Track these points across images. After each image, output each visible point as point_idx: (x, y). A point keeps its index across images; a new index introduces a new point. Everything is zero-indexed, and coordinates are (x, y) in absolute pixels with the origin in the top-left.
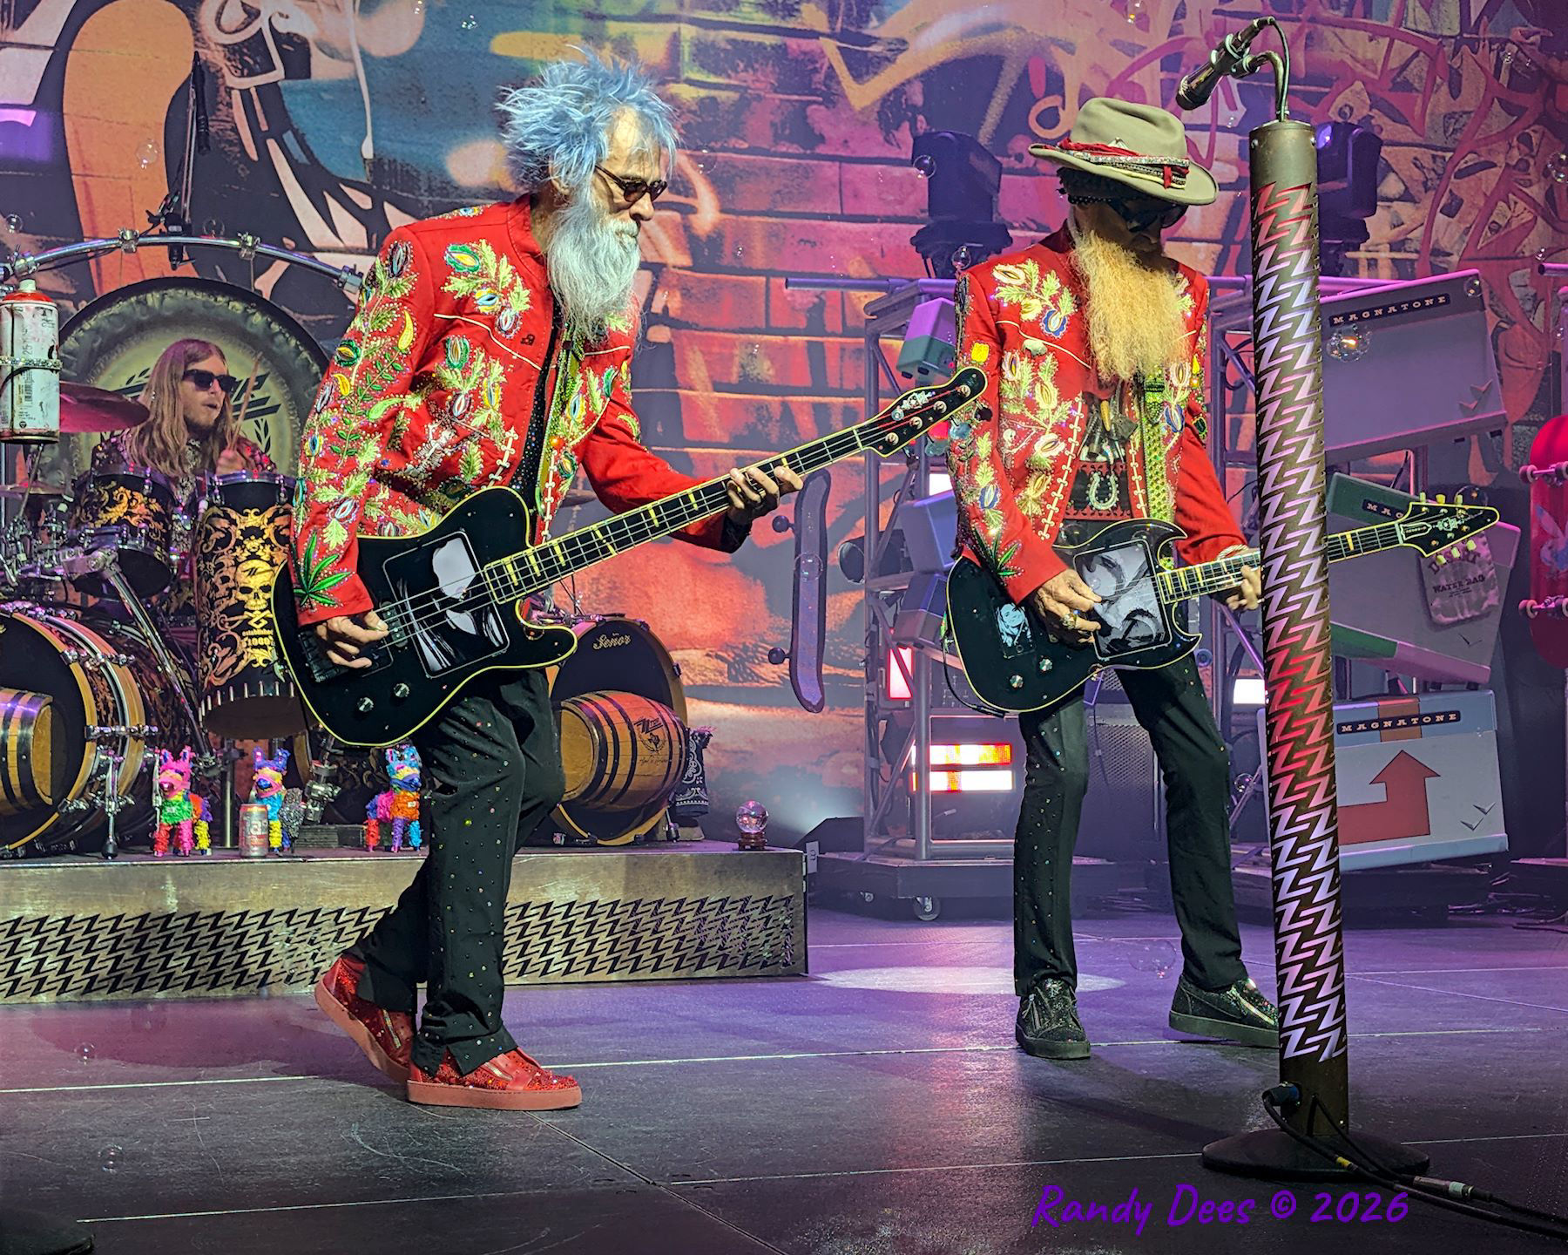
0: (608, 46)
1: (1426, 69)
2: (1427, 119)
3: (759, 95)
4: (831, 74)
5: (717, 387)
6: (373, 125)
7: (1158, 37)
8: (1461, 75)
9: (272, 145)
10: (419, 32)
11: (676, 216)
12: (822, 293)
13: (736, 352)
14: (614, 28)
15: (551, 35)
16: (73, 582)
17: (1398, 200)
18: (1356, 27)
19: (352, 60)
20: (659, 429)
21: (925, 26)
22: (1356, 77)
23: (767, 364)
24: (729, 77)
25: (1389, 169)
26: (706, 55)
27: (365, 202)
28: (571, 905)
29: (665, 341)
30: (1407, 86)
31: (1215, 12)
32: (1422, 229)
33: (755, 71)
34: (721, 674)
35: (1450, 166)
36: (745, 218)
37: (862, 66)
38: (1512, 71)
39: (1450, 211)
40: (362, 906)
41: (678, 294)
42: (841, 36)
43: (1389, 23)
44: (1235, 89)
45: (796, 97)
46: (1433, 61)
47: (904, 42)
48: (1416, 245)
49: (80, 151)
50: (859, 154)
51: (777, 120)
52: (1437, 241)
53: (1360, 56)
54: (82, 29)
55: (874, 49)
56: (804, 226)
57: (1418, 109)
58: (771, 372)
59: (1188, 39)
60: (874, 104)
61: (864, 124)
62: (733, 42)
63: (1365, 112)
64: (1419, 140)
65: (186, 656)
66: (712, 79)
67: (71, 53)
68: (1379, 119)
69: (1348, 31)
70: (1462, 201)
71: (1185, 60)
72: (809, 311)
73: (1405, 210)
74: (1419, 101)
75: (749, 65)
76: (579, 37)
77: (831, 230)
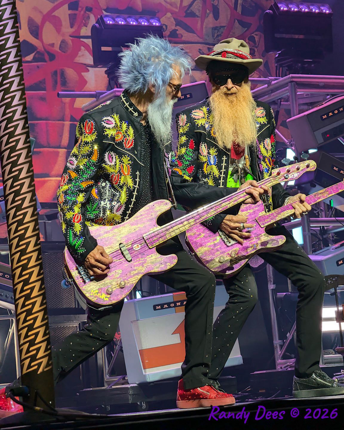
1: (201, 6)
2: (204, 30)
8: (218, 9)
22: (167, 10)
30: (192, 15)
38: (243, 6)
63: (173, 27)
64: (201, 40)
68: (181, 31)
71: (80, 4)
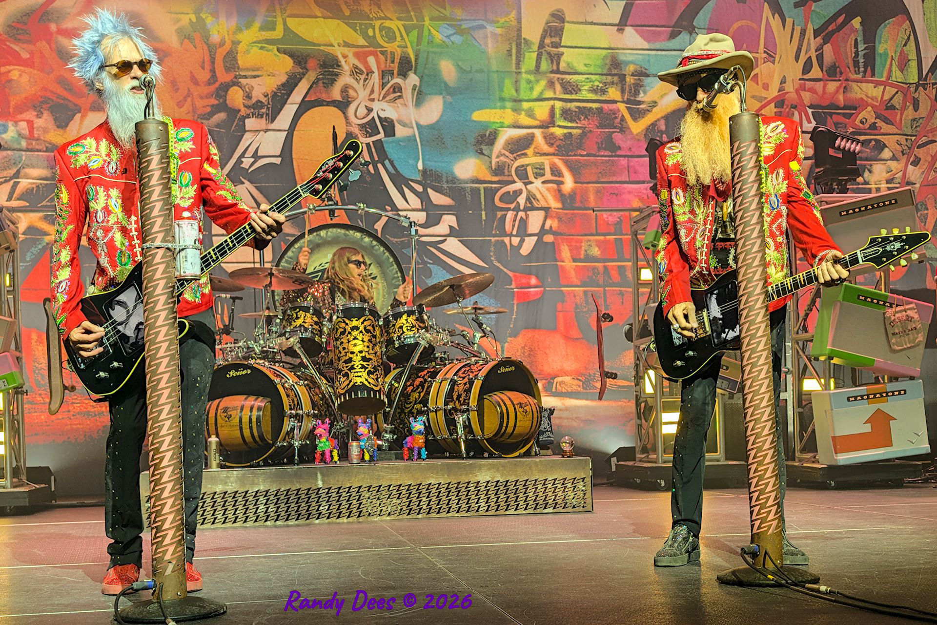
0: (523, 113)
1: (902, 99)
2: (903, 122)
3: (591, 131)
4: (623, 119)
5: (574, 260)
6: (422, 155)
7: (773, 92)
8: (919, 101)
9: (380, 166)
10: (440, 114)
11: (555, 186)
12: (622, 215)
13: (583, 244)
14: (526, 105)
15: (498, 111)
16: (283, 352)
17: (890, 160)
18: (868, 82)
19: (412, 127)
20: (549, 280)
21: (665, 94)
22: (868, 105)
23: (597, 249)
24: (577, 123)
25: (885, 146)
26: (567, 114)
27: (420, 189)
28: (488, 482)
29: (551, 241)
30: (893, 108)
31: (800, 79)
32: (901, 173)
33: (589, 119)
34: (579, 386)
35: (915, 143)
36: (586, 185)
37: (637, 115)
39: (916, 163)
40: (399, 483)
41: (556, 220)
42: (628, 102)
43: (884, 79)
44: (810, 114)
45: (607, 130)
46: (905, 95)
47: (656, 102)
48: (899, 180)
49: (300, 174)
50: (636, 154)
51: (599, 141)
52: (909, 178)
53: (870, 95)
54: (299, 122)
55: (642, 106)
56: (612, 187)
57: (898, 117)
58: (599, 253)
59: (788, 93)
60: (642, 131)
61: (639, 140)
62: (578, 107)
63: (873, 121)
64: (899, 132)
65: (331, 381)
66: (570, 124)
67: (295, 132)
69: (864, 84)
70: (920, 159)
71: (786, 102)
72: (616, 224)
73: (893, 165)
74: (899, 115)
75: (586, 117)
76: (510, 110)
77: (624, 188)
